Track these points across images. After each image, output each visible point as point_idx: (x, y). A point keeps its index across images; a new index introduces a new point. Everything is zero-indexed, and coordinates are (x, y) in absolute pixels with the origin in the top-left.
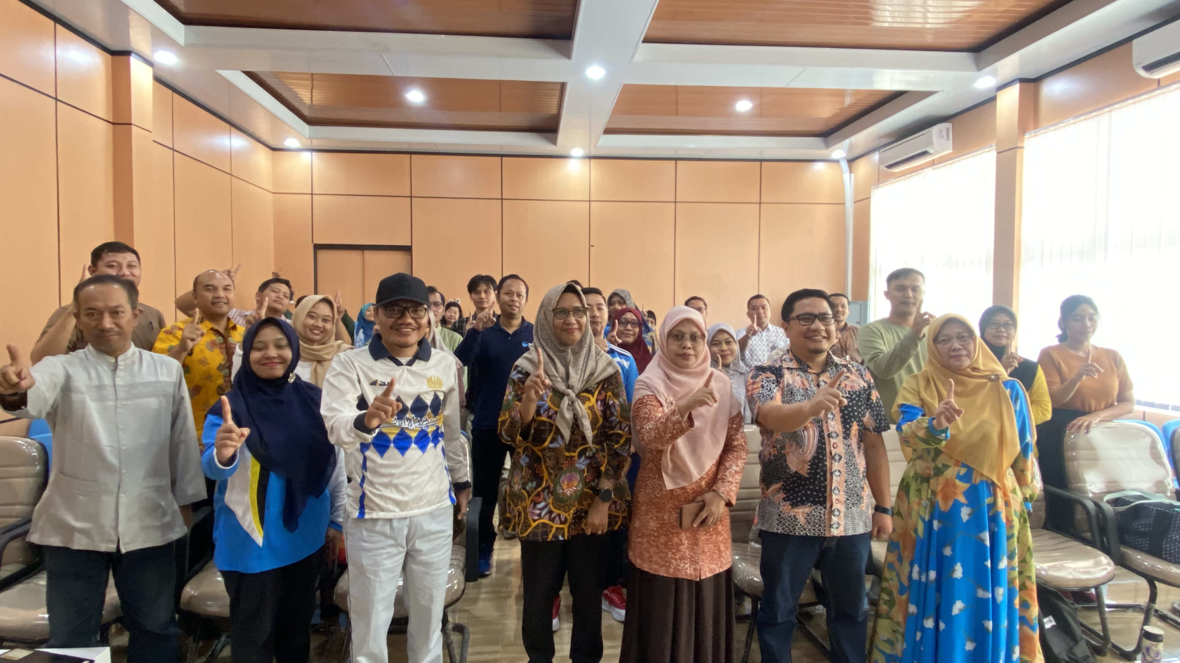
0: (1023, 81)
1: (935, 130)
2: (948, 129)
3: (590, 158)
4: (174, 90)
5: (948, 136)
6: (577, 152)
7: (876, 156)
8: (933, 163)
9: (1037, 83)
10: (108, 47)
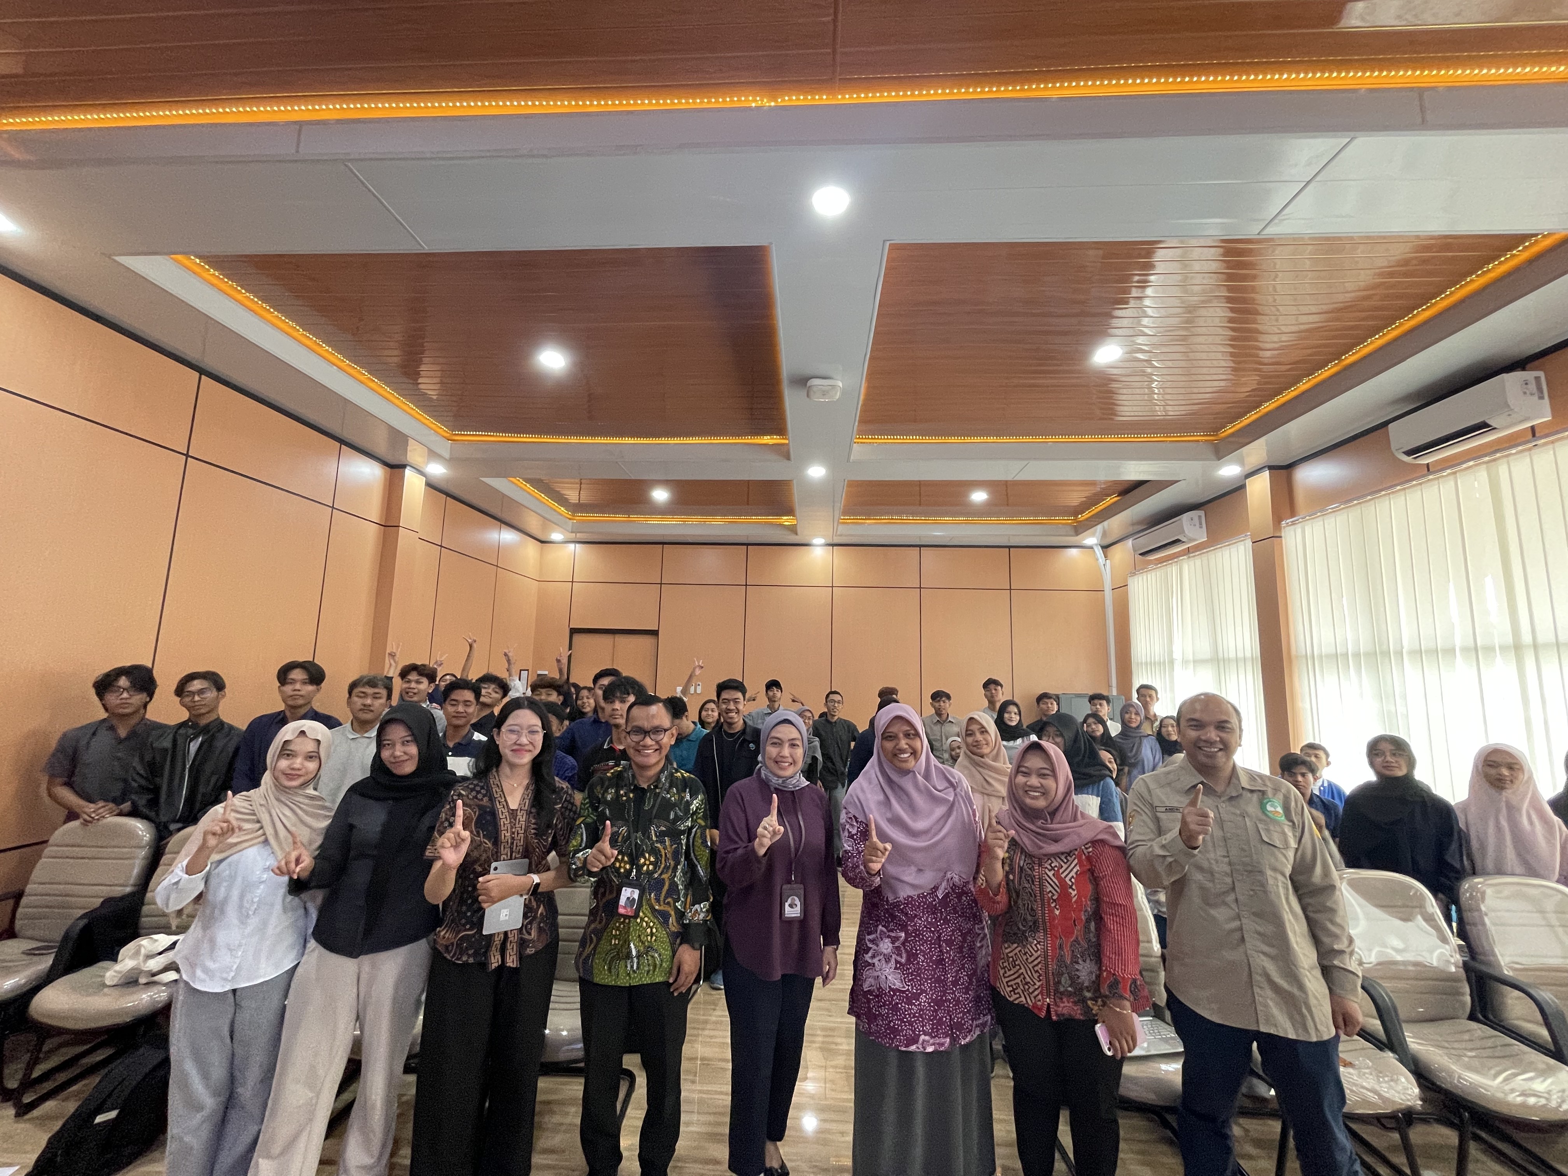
0: (1271, 468)
1: (1185, 517)
2: (1200, 517)
3: (833, 545)
4: (448, 494)
5: (1201, 524)
6: (819, 541)
7: (1130, 542)
8: (1188, 551)
9: (1289, 470)
10: (388, 461)
